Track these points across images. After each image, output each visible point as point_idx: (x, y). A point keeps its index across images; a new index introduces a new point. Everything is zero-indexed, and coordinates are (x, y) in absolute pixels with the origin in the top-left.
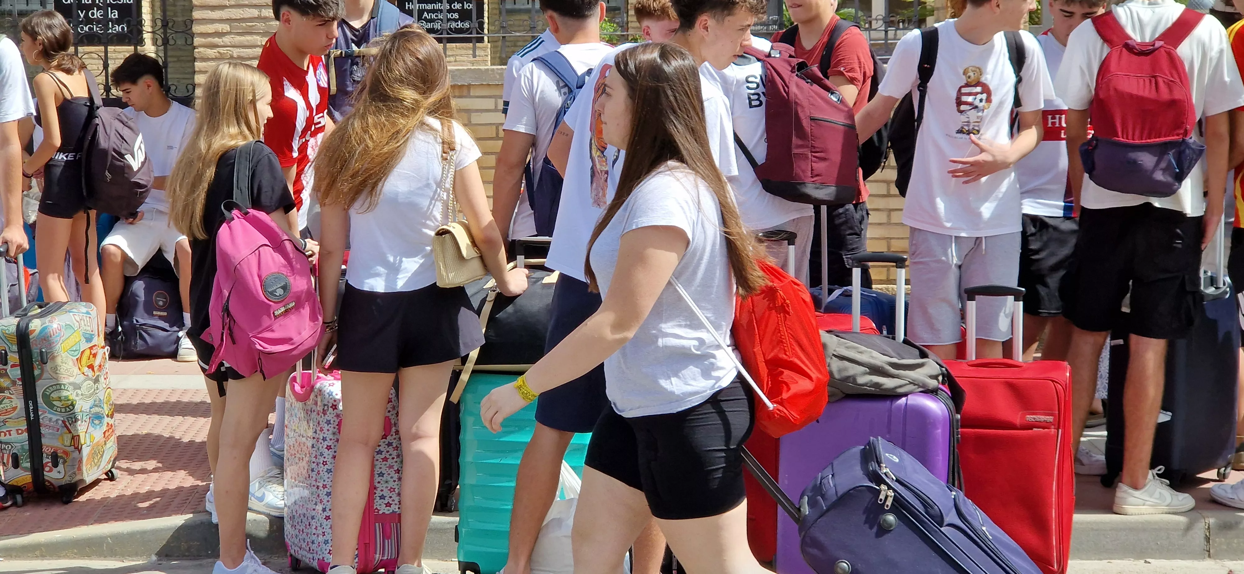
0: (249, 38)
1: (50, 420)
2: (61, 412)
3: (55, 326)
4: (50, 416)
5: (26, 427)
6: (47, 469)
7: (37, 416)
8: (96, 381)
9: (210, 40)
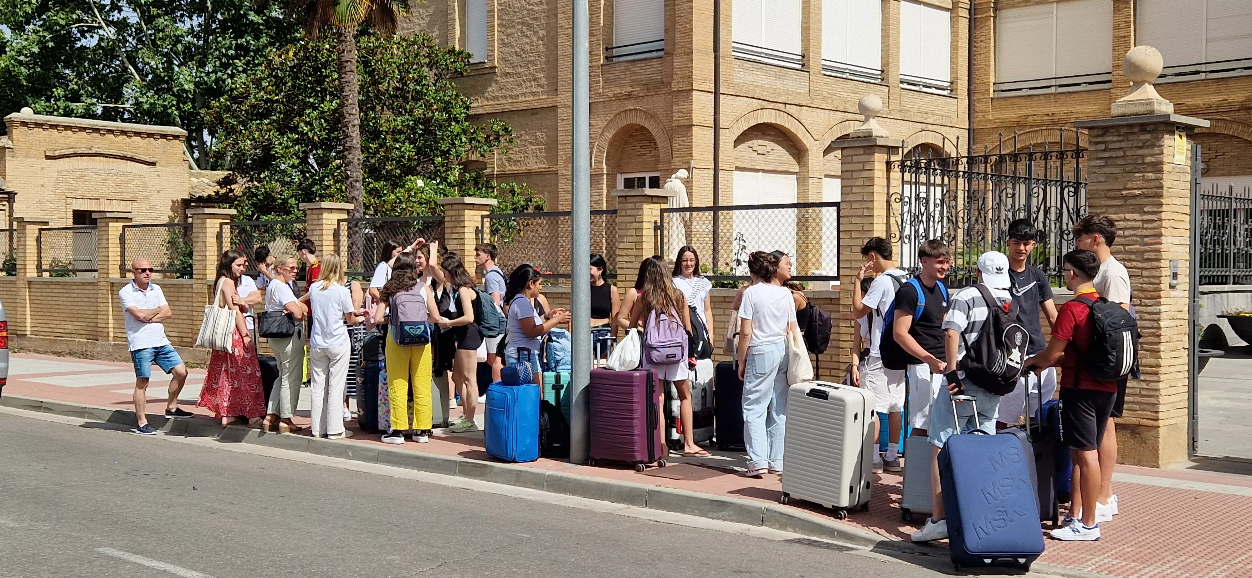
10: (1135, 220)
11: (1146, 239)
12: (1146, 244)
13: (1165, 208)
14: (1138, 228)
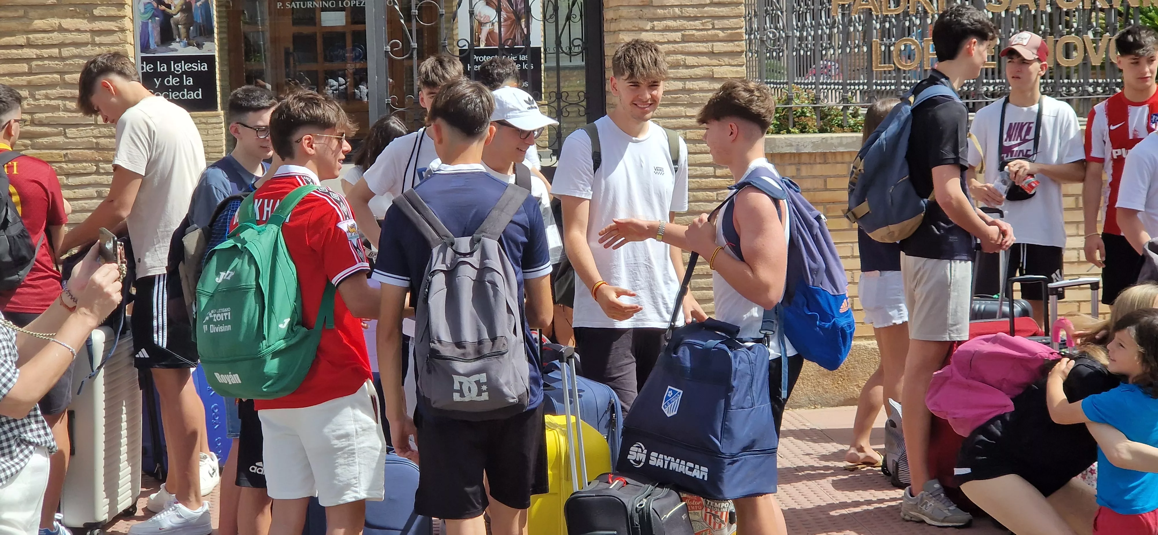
14: (86, 44)
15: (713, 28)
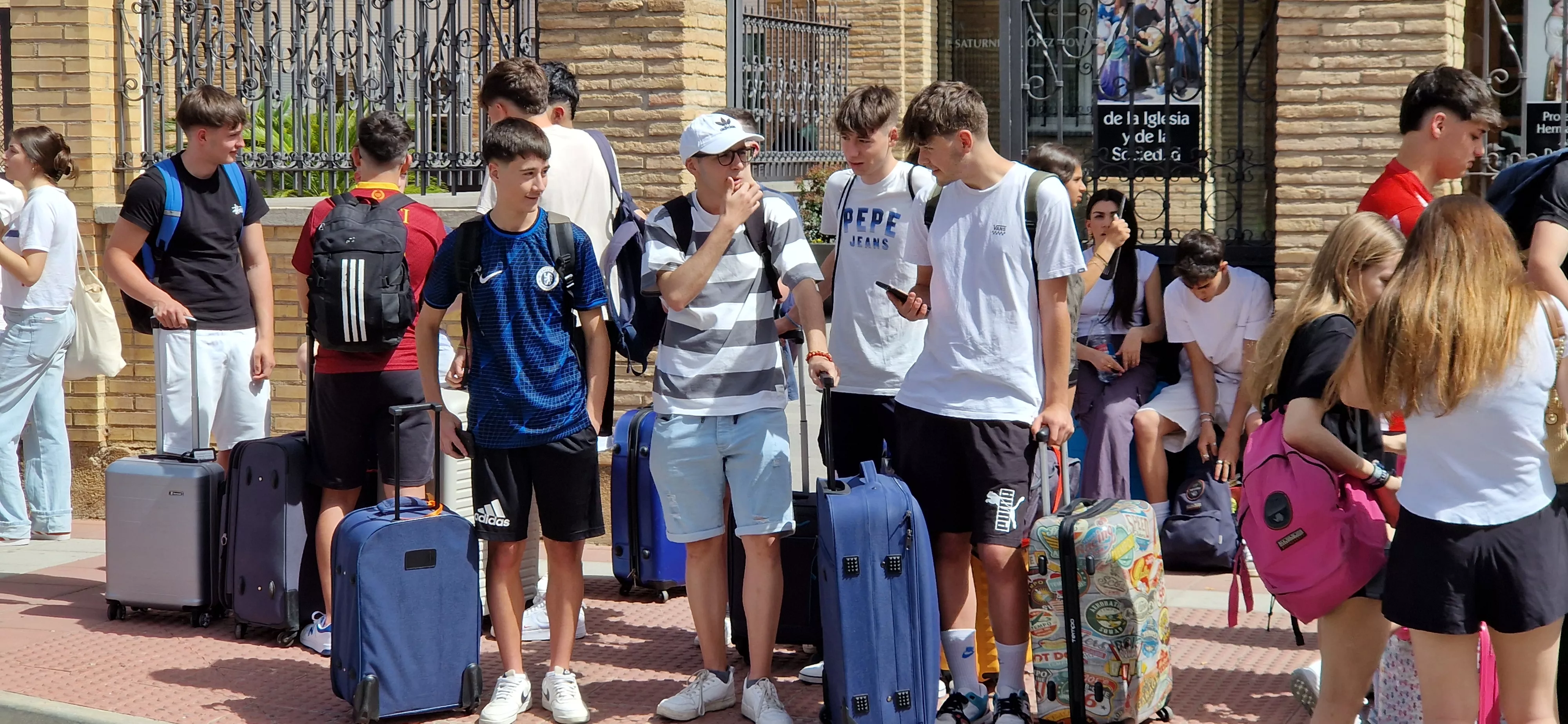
0: (1345, 174)
1: (1095, 642)
2: (1108, 634)
3: (1104, 528)
4: (1094, 638)
5: (1066, 651)
6: (1089, 703)
7: (1079, 638)
8: (1151, 598)
9: (1297, 176)
10: (631, 58)
11: (652, 97)
12: (653, 106)
13: (687, 35)
14: (637, 74)
15: (1404, 67)
